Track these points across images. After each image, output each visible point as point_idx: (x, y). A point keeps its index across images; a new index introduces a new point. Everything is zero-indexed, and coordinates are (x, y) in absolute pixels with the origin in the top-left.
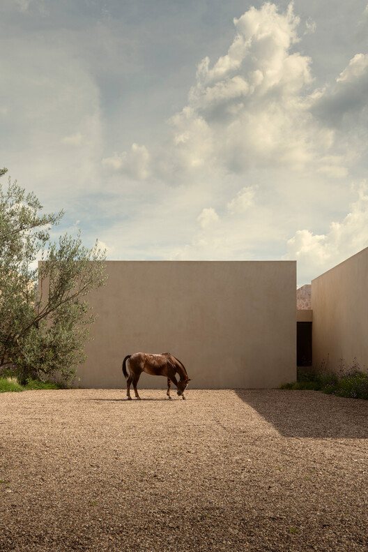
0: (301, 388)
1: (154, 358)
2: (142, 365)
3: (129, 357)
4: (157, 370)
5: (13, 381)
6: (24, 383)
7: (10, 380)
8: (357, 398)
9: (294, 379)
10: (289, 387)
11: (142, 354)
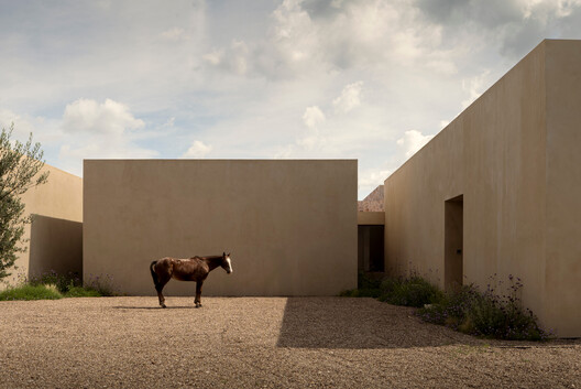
0: (360, 296)
1: (182, 263)
2: (170, 270)
3: (155, 262)
4: (184, 276)
5: (52, 288)
6: (64, 291)
7: (48, 287)
8: (407, 305)
9: (355, 285)
10: (348, 294)
11: (167, 258)
